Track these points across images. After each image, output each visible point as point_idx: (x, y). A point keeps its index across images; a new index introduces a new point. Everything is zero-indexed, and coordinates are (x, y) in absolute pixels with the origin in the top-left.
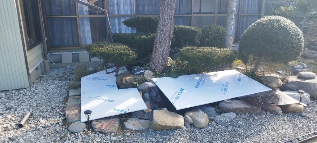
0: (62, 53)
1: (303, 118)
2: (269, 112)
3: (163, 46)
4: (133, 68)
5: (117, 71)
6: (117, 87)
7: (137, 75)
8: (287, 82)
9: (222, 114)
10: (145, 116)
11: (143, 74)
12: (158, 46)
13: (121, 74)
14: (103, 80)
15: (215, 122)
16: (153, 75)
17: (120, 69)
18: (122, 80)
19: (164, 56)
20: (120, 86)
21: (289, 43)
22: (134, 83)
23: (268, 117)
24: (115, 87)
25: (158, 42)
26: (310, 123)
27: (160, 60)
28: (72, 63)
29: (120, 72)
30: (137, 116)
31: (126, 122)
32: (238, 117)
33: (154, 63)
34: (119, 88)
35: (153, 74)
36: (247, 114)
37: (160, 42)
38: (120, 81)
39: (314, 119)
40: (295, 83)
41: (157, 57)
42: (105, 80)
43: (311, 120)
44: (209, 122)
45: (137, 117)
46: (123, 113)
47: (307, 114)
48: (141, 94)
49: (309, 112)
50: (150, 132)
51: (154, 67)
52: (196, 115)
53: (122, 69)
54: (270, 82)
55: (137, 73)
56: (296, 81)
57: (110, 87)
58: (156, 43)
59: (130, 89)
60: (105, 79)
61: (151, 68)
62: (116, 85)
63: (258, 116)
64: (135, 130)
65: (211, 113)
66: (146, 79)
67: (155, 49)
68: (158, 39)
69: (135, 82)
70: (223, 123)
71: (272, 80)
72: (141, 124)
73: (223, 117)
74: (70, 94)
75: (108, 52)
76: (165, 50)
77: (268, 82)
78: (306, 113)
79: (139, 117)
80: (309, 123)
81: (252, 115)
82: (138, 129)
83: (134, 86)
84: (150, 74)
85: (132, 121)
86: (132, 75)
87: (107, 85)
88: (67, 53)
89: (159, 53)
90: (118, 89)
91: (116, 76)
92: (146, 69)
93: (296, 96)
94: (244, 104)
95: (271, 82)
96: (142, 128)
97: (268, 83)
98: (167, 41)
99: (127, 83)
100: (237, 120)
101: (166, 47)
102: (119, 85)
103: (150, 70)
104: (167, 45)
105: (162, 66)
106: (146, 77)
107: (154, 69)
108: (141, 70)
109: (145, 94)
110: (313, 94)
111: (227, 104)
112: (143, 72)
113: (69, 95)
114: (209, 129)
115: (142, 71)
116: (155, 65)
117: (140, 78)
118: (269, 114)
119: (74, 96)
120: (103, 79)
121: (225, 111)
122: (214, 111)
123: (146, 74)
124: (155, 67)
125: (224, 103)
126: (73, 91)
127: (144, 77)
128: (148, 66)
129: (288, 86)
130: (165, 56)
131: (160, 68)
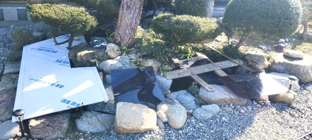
0: (3, 8)
1: (293, 110)
2: (256, 102)
3: (132, 12)
4: (91, 39)
5: (70, 41)
6: (69, 64)
7: (97, 48)
8: (274, 63)
9: (203, 106)
10: (106, 108)
11: (105, 48)
12: (125, 12)
13: (76, 47)
14: (52, 52)
15: (195, 118)
16: (117, 51)
17: (74, 40)
18: (76, 56)
19: (132, 26)
20: (74, 63)
21: (287, 19)
22: (93, 61)
23: (255, 109)
24: (68, 65)
25: (125, 6)
26: (302, 117)
27: (127, 31)
28: (16, 21)
29: (74, 43)
30: (94, 109)
31: (79, 120)
32: (221, 110)
33: (119, 34)
34: (73, 66)
35: (117, 49)
36: (232, 106)
37: (128, 7)
38: (74, 57)
39: (305, 112)
40: (283, 64)
41: (123, 26)
42: (55, 52)
43: (302, 114)
44: (188, 119)
45: (96, 109)
46: (74, 107)
47: (297, 104)
48: (102, 77)
49: (299, 102)
50: (112, 136)
51: (119, 39)
52: (171, 110)
53: (76, 40)
54: (256, 63)
55: (97, 46)
56: (284, 62)
57: (60, 63)
58: (123, 8)
59: (87, 67)
60: (55, 50)
61: (116, 40)
62: (69, 61)
63: (243, 107)
64: (91, 133)
65: (189, 104)
66: (109, 55)
67: (122, 16)
68: (125, 3)
69: (93, 59)
70: (205, 120)
71: (258, 60)
72: (99, 121)
73: (205, 112)
74: (6, 72)
75: (55, 17)
76: (134, 18)
77: (254, 62)
78: (295, 102)
79: (98, 110)
80: (300, 117)
81: (237, 107)
82: (94, 131)
83: (93, 65)
84: (113, 49)
85: (87, 116)
86: (91, 48)
87: (56, 60)
88: (9, 8)
89: (126, 21)
90: (71, 68)
91: (69, 48)
92: (109, 42)
93: (284, 81)
94: (228, 92)
95: (258, 62)
96: (101, 128)
97: (254, 64)
98: (138, 6)
99: (83, 61)
100: (220, 114)
101: (136, 14)
102: (73, 61)
103: (114, 42)
104: (137, 11)
105: (130, 38)
106: (109, 53)
107: (120, 42)
108: (102, 42)
109: (107, 76)
110: (301, 78)
111: (209, 93)
112: (105, 45)
113: (4, 73)
114: (188, 130)
115: (103, 44)
116: (120, 37)
117: (101, 54)
118: (256, 105)
119: (10, 73)
120: (52, 50)
121: (206, 101)
122: (194, 102)
123: (108, 49)
124: (121, 39)
125: (206, 92)
126: (11, 65)
127: (106, 52)
128: (111, 37)
129: (275, 67)
130: (134, 26)
131: (127, 40)
